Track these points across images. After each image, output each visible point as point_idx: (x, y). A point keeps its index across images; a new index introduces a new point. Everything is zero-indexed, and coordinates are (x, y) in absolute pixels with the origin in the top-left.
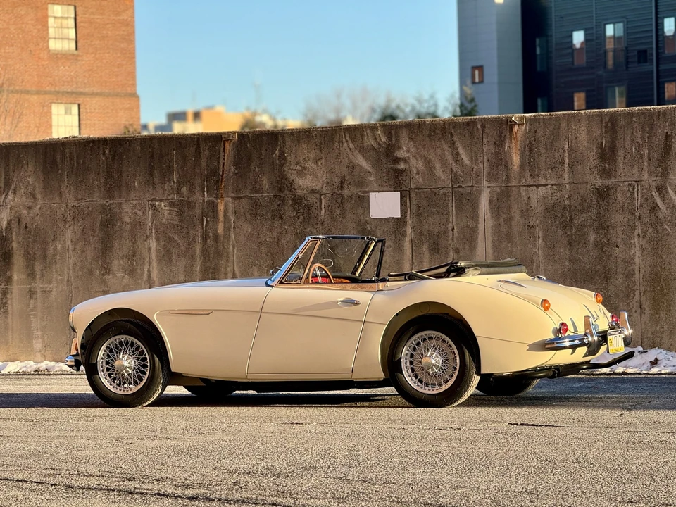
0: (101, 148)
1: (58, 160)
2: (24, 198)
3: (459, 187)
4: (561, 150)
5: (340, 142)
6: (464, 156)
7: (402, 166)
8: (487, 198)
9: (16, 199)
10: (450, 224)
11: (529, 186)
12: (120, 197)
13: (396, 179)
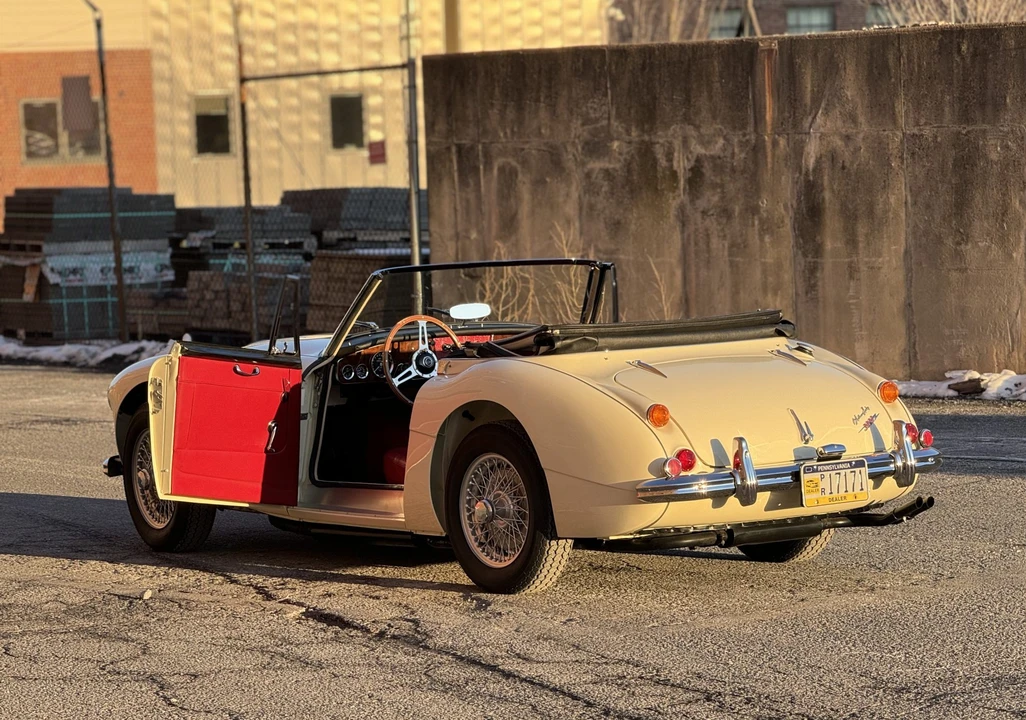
0: (955, 43)
1: (891, 62)
2: (839, 123)
9: (828, 123)
12: (984, 122)
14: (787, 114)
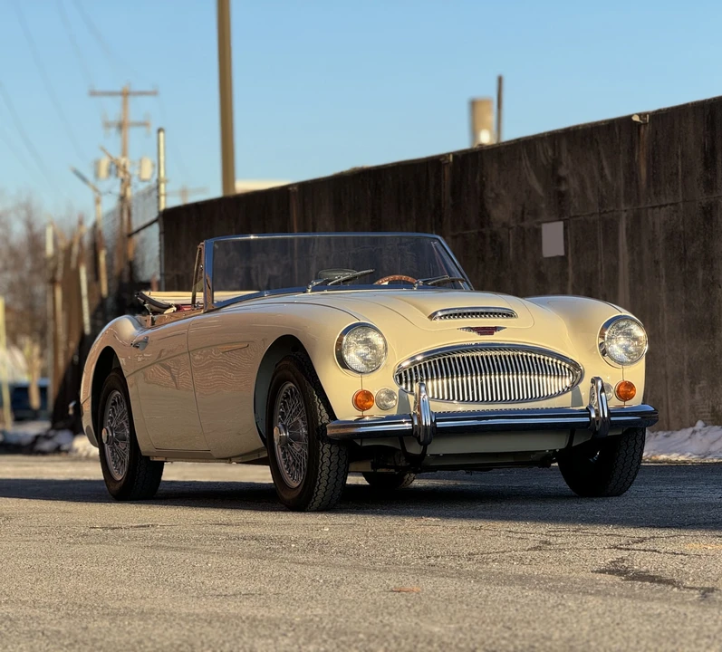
3: (605, 212)
4: (676, 158)
5: (520, 159)
6: (607, 172)
7: (563, 188)
8: (624, 226)
10: (599, 263)
11: (654, 207)
13: (560, 207)
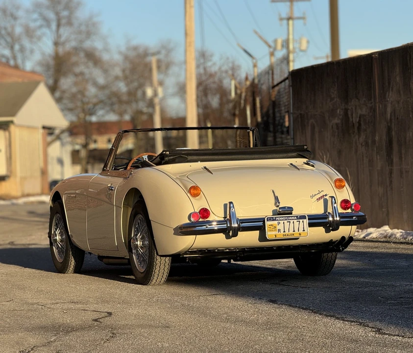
1: (408, 61)
2: (396, 95)
9: (393, 96)
14: (382, 92)
